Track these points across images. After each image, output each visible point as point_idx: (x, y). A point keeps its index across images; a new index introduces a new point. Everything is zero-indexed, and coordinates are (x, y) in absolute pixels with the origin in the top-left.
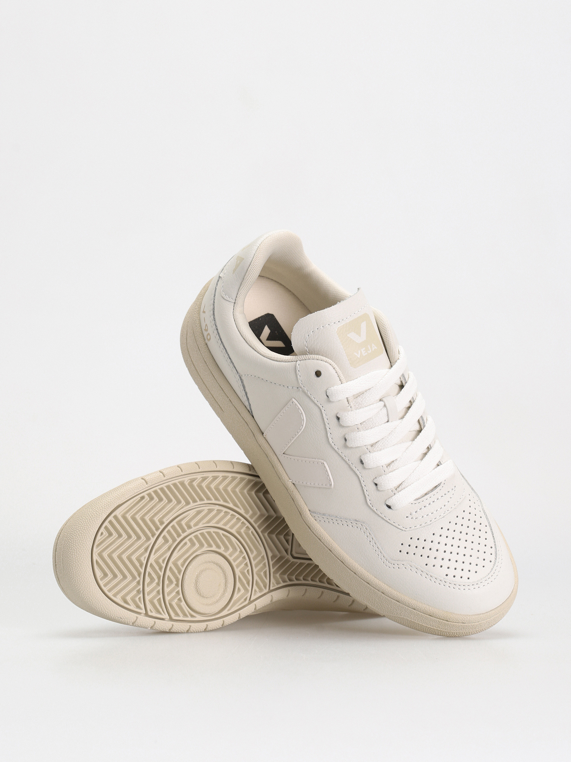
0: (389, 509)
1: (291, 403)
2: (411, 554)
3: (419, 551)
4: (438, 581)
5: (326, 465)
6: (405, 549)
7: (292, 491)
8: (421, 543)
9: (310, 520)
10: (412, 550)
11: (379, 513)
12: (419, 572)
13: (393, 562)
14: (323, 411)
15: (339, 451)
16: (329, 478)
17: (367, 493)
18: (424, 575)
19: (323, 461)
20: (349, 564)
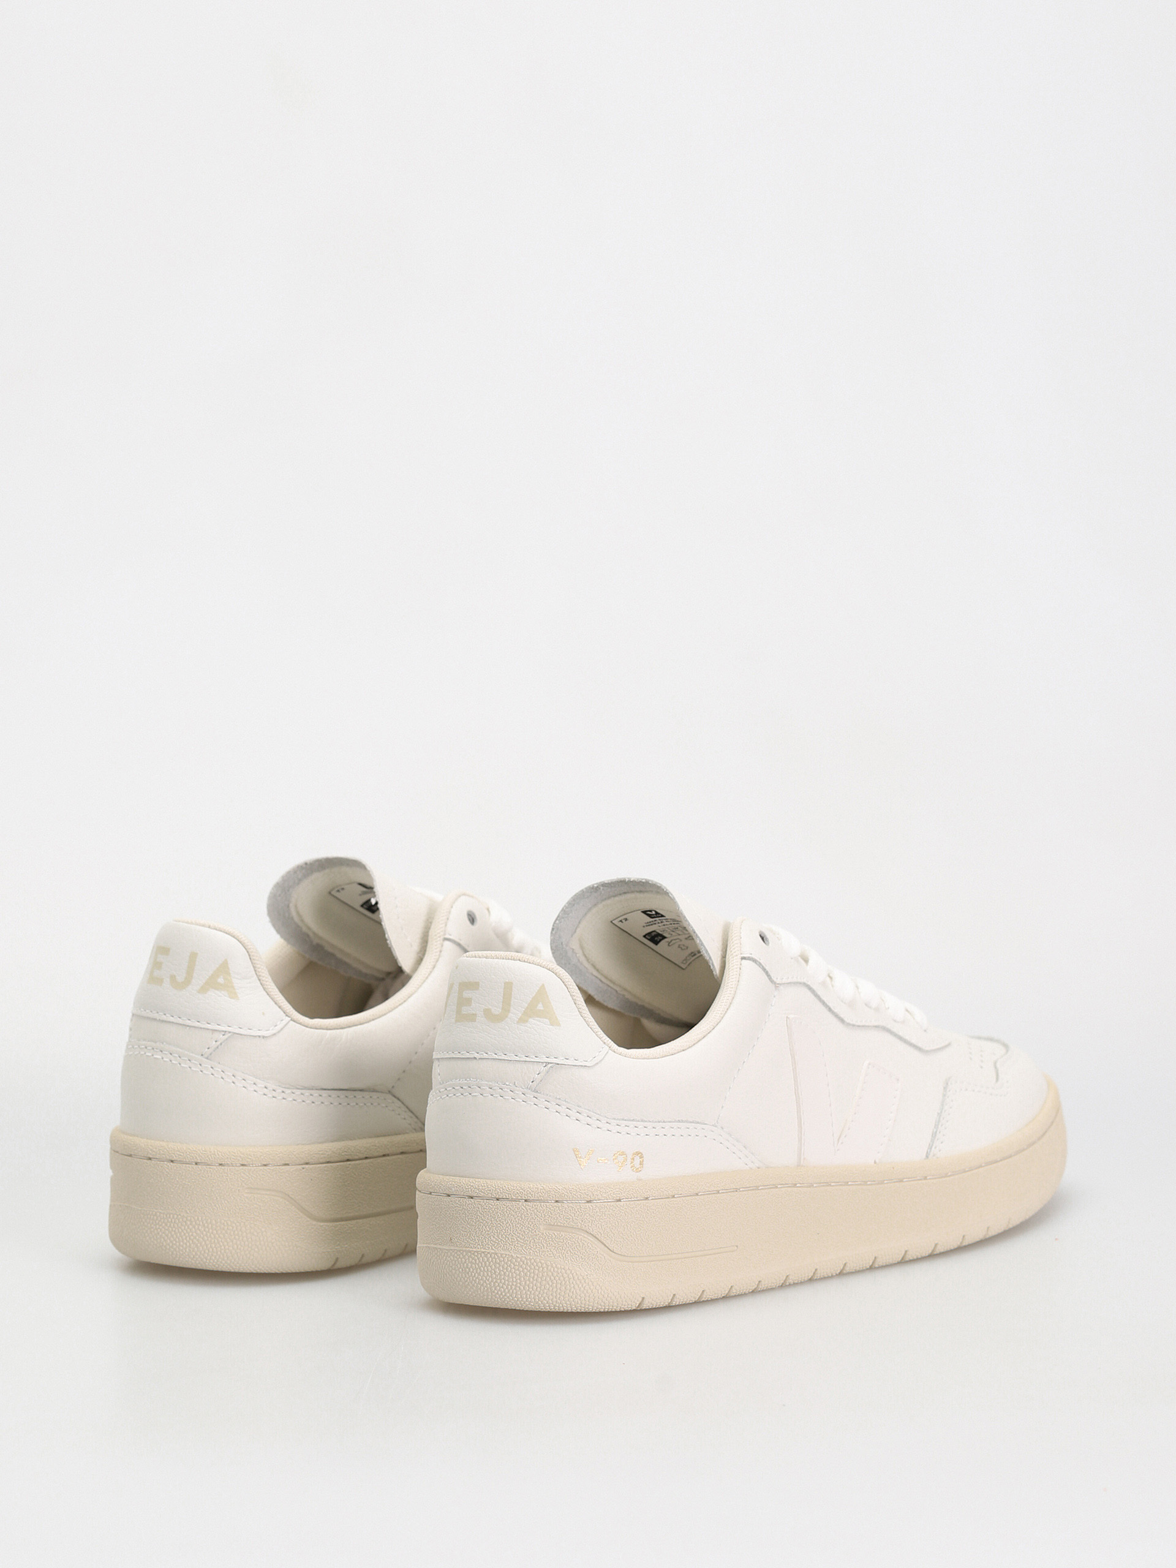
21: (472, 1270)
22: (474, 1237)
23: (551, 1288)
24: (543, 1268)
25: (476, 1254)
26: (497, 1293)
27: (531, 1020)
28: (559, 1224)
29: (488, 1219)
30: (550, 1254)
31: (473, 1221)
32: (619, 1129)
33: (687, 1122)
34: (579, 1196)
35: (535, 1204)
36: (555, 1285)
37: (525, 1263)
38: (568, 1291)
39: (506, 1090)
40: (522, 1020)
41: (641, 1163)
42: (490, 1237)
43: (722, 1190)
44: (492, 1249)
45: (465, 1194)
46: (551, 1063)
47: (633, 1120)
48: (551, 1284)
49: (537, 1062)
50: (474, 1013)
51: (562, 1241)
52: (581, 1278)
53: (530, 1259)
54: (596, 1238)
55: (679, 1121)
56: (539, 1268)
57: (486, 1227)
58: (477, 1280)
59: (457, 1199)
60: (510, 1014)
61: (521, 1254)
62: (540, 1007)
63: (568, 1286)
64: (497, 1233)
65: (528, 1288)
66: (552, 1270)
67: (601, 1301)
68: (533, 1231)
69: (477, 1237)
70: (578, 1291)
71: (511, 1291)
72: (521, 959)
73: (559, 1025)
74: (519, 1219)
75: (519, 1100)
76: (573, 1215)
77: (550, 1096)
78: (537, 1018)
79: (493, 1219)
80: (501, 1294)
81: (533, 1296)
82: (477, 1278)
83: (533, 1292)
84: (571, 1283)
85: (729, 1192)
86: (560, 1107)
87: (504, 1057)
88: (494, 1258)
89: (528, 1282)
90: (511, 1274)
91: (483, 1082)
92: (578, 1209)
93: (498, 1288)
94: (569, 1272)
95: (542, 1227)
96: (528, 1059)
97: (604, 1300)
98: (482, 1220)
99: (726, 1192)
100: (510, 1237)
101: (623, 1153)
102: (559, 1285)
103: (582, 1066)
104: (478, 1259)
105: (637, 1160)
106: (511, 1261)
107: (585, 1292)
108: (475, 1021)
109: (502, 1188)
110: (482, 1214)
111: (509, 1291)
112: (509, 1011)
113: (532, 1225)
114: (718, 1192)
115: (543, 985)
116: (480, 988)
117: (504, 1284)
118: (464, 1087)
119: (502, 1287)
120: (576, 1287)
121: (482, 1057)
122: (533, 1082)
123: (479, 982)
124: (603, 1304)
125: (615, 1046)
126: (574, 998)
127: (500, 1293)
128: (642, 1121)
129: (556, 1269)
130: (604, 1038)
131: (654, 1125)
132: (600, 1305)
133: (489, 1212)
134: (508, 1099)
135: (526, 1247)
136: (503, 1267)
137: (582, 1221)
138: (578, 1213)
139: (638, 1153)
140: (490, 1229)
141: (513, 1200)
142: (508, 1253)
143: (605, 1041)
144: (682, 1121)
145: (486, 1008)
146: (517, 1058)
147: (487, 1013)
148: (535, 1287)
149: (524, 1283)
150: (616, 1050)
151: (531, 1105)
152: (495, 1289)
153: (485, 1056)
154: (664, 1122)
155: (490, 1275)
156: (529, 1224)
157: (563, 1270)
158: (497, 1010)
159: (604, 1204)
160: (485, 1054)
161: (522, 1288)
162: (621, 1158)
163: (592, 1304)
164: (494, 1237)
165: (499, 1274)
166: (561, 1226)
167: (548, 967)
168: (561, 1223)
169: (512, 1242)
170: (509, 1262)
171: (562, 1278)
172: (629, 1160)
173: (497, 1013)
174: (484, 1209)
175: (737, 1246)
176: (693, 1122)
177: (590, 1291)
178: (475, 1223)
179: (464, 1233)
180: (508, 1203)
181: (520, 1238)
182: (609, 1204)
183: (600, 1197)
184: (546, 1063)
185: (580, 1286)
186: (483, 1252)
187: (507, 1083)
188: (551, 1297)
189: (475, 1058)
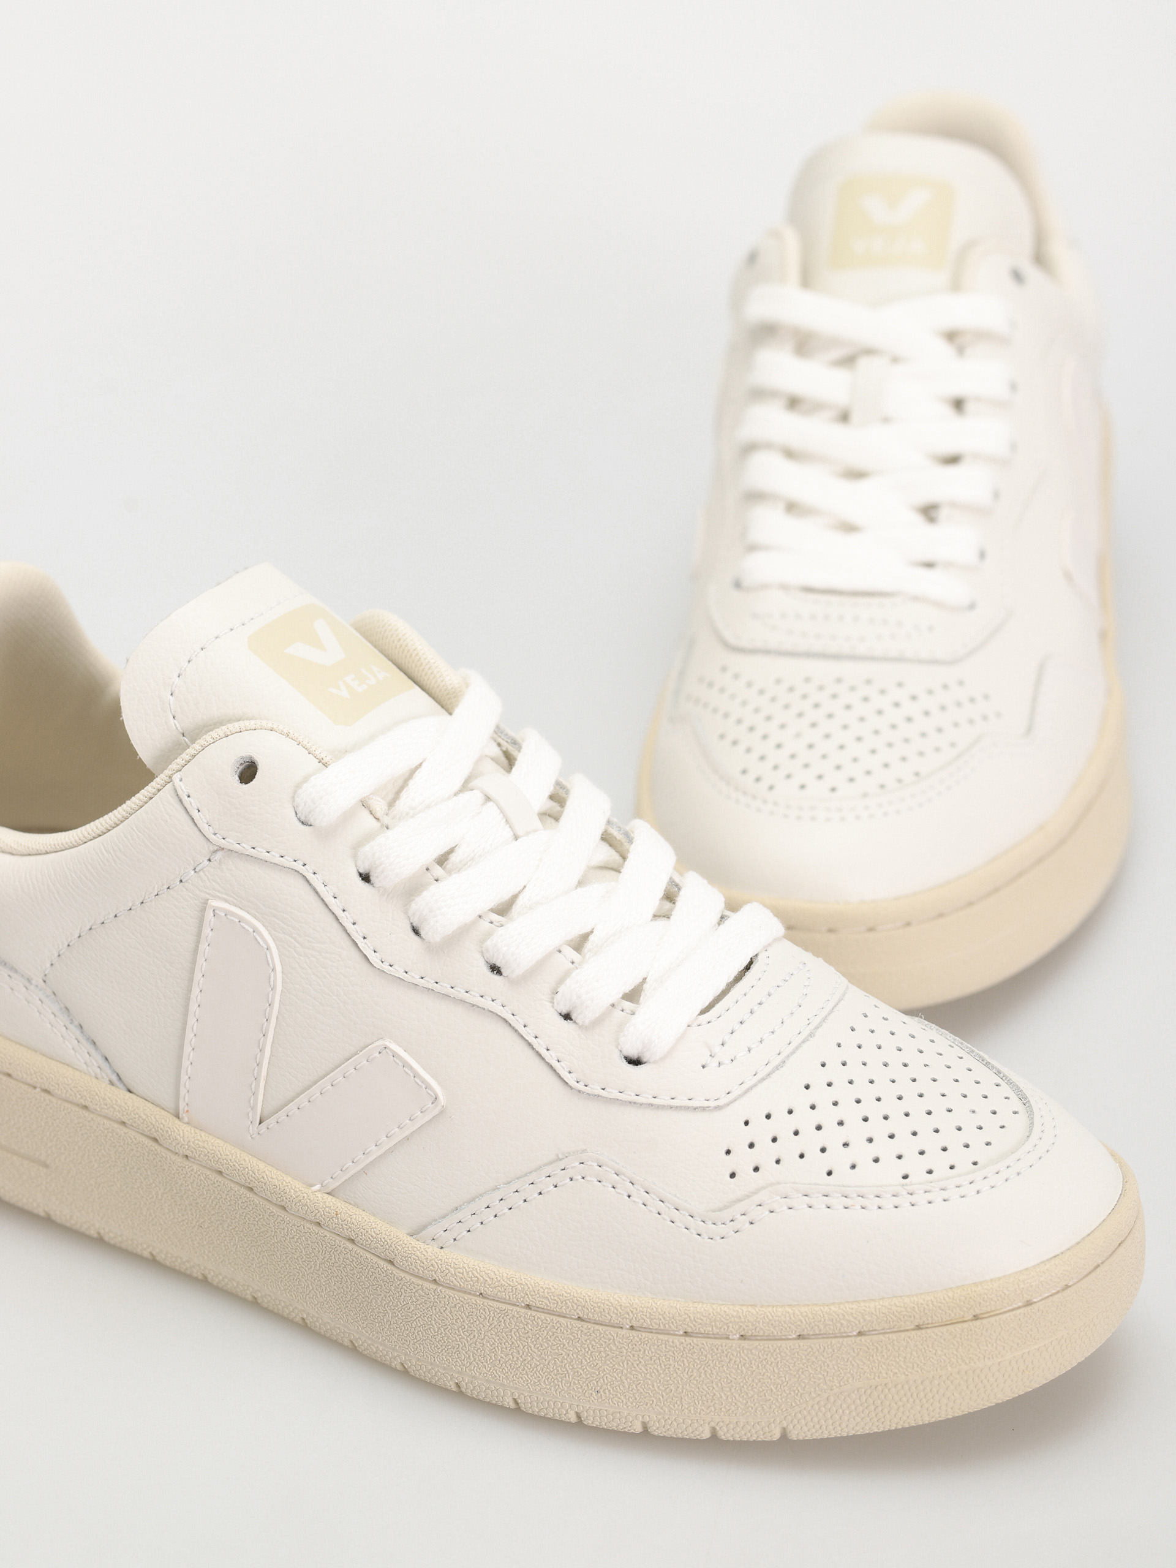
0: (639, 1066)
1: (209, 914)
2: (767, 1165)
3: (789, 1147)
4: (888, 1202)
5: (394, 1046)
6: (743, 1160)
7: (333, 1214)
8: (782, 1125)
9: (425, 1253)
10: (765, 1153)
11: (615, 1094)
12: (820, 1202)
13: (726, 1215)
14: (310, 876)
15: (413, 977)
16: (420, 1083)
17: (553, 1055)
18: (837, 1202)
19: (380, 1043)
20: (599, 1307)
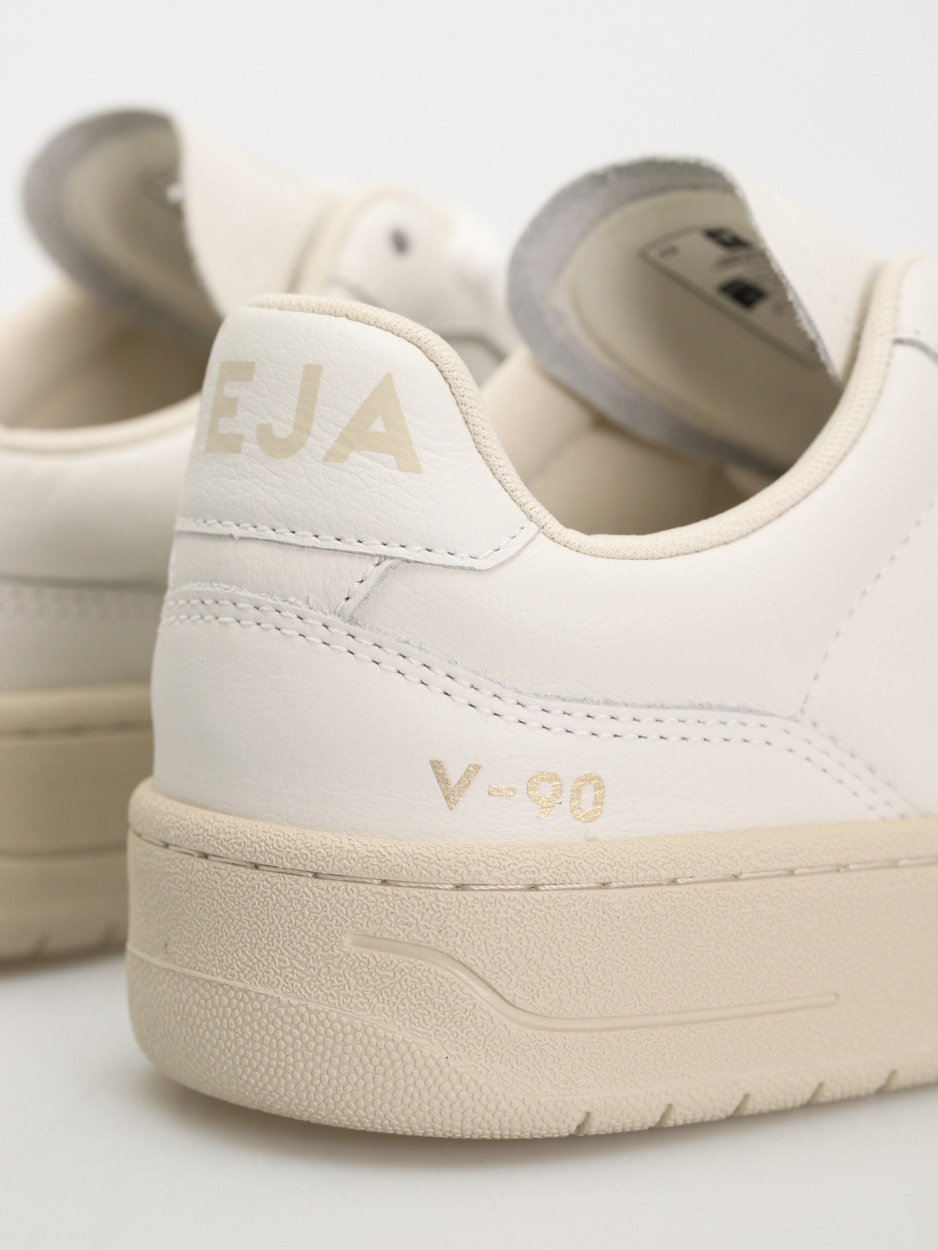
21: (199, 1022)
22: (206, 946)
23: (362, 1082)
24: (345, 1035)
25: (208, 987)
26: (248, 1082)
27: (354, 455)
28: (386, 935)
29: (233, 910)
30: (363, 1004)
31: (205, 911)
32: (546, 719)
33: (721, 708)
34: (435, 874)
35: (333, 883)
36: (370, 1076)
37: (307, 1020)
38: (401, 1092)
39: (288, 614)
40: (333, 456)
41: (598, 802)
42: (236, 951)
43: (801, 867)
44: (239, 979)
45: (192, 847)
46: (392, 558)
47: (584, 700)
48: (361, 1072)
49: (361, 553)
50: (239, 432)
51: (392, 975)
52: (432, 1063)
53: (317, 1012)
54: (473, 972)
55: (701, 707)
56: (336, 1033)
57: (229, 927)
58: (209, 1046)
59: (177, 855)
60: (311, 439)
61: (299, 998)
62: (378, 426)
63: (402, 1081)
64: (251, 943)
65: (310, 1078)
66: (366, 1041)
67: (479, 1119)
68: (327, 948)
69: (212, 947)
70: (425, 1094)
71: (276, 1080)
72: (349, 314)
73: (418, 470)
74: (296, 918)
75: (314, 639)
76: (419, 917)
77: (385, 634)
78: (368, 452)
79: (243, 911)
80: (256, 1085)
81: (322, 1097)
82: (208, 1041)
83: (322, 1087)
84: (408, 1072)
85: (820, 872)
86: (407, 663)
87: (289, 538)
88: (242, 1000)
89: (311, 1064)
90: (274, 1041)
91: (242, 593)
92: (431, 903)
93: (249, 1070)
94: (403, 1047)
95: (347, 940)
96: (339, 545)
97: (488, 1116)
98: (222, 910)
99: (811, 873)
100: (277, 956)
101: (553, 777)
102: (381, 1077)
103: (462, 568)
104: (212, 997)
105: (588, 794)
106: (275, 1011)
107: (441, 1096)
108: (238, 451)
109: (264, 841)
110: (220, 896)
111: (271, 1079)
112: (308, 432)
113: (325, 933)
114: (792, 873)
115: (389, 376)
116: (256, 377)
117: (261, 1062)
118: (206, 602)
119: (257, 1069)
120: (420, 1083)
121: (244, 533)
122: (347, 599)
123: (254, 363)
124: (485, 1125)
125: (554, 525)
126: (464, 409)
127: (253, 1081)
128: (607, 702)
129: (374, 1039)
130: (530, 505)
131: (636, 713)
132: (480, 1126)
133: (236, 892)
134: (291, 636)
135: (309, 983)
136: (259, 1024)
137: (440, 932)
138: (431, 912)
139: (588, 779)
140: (237, 932)
141: (285, 872)
142: (270, 992)
143: (532, 513)
144: (710, 707)
145: (263, 422)
146: (317, 542)
147: (265, 434)
148: (327, 1078)
149: (302, 1065)
150: (555, 536)
151: (341, 652)
152: (244, 1072)
153: (252, 532)
154: (662, 707)
155: (233, 1038)
156: (317, 930)
157: (390, 1043)
158: (283, 430)
159: (494, 894)
160: (252, 529)
161: (298, 1076)
162: (546, 790)
163: (459, 1124)
164: (243, 952)
165: (251, 1037)
166: (390, 940)
167: (409, 335)
168: (391, 933)
169: (281, 968)
170: (273, 1014)
171: (387, 1061)
172: (566, 796)
173: (282, 435)
174: (227, 885)
175: (837, 995)
176: (736, 710)
177: (453, 1095)
178: (210, 916)
179: (188, 935)
180: (276, 879)
181: (299, 962)
182: (507, 894)
183: (486, 878)
184: (380, 556)
185: (430, 1082)
186: (222, 985)
187: (292, 599)
188: (362, 1102)
189: (231, 536)
